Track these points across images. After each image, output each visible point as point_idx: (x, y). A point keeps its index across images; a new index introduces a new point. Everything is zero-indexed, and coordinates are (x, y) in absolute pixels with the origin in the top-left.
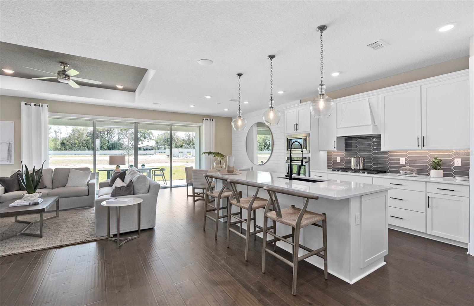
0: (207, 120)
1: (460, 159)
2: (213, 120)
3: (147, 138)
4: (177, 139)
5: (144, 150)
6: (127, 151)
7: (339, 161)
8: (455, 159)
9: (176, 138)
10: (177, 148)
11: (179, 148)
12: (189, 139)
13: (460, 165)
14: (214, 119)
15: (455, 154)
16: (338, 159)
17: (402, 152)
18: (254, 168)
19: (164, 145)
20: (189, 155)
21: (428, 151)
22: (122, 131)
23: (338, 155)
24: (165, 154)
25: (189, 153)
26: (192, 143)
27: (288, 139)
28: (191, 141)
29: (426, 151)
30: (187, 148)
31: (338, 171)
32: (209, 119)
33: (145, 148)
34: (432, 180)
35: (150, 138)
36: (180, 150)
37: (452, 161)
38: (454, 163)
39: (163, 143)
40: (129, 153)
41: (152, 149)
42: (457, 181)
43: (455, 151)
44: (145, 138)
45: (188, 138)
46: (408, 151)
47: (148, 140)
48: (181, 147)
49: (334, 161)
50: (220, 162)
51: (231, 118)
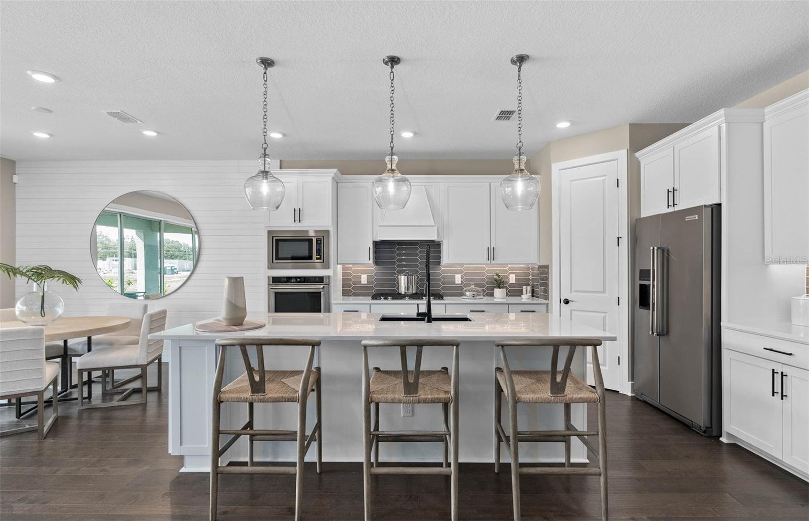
1: (514, 275)
7: (364, 281)
8: (510, 275)
13: (514, 282)
15: (511, 269)
16: (364, 278)
17: (457, 266)
18: (148, 306)
21: (484, 266)
23: (364, 272)
27: (274, 238)
29: (483, 266)
31: (386, 299)
34: (496, 300)
37: (508, 277)
38: (509, 280)
42: (523, 300)
43: (509, 266)
46: (465, 266)
49: (355, 283)
50: (43, 297)
51: (13, 161)
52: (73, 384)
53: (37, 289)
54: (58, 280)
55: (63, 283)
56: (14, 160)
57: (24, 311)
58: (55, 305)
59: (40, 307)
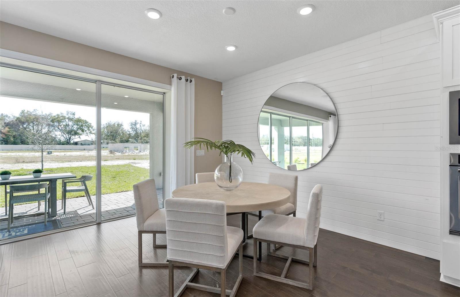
0: (180, 79)
2: (191, 81)
3: (85, 131)
4: (123, 133)
5: (82, 144)
6: (40, 146)
9: (121, 132)
10: (122, 143)
11: (124, 143)
12: (137, 133)
14: (193, 80)
19: (107, 139)
20: (136, 151)
22: (53, 122)
24: (108, 150)
25: (136, 149)
26: (140, 138)
28: (138, 136)
30: (134, 143)
32: (183, 78)
33: (82, 143)
35: (89, 131)
36: (126, 145)
39: (105, 137)
40: (43, 148)
41: (92, 144)
44: (83, 131)
45: (135, 132)
47: (87, 133)
48: (127, 141)
50: (230, 166)
51: (220, 82)
52: (248, 235)
53: (227, 160)
54: (239, 153)
55: (242, 156)
56: (222, 82)
57: (219, 177)
58: (237, 175)
59: (229, 176)
